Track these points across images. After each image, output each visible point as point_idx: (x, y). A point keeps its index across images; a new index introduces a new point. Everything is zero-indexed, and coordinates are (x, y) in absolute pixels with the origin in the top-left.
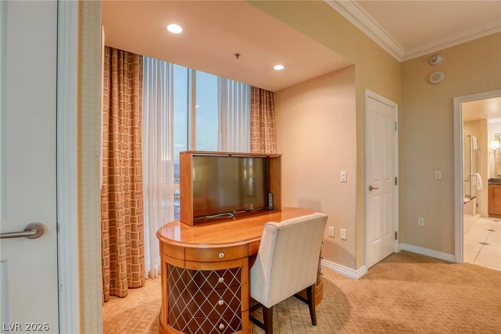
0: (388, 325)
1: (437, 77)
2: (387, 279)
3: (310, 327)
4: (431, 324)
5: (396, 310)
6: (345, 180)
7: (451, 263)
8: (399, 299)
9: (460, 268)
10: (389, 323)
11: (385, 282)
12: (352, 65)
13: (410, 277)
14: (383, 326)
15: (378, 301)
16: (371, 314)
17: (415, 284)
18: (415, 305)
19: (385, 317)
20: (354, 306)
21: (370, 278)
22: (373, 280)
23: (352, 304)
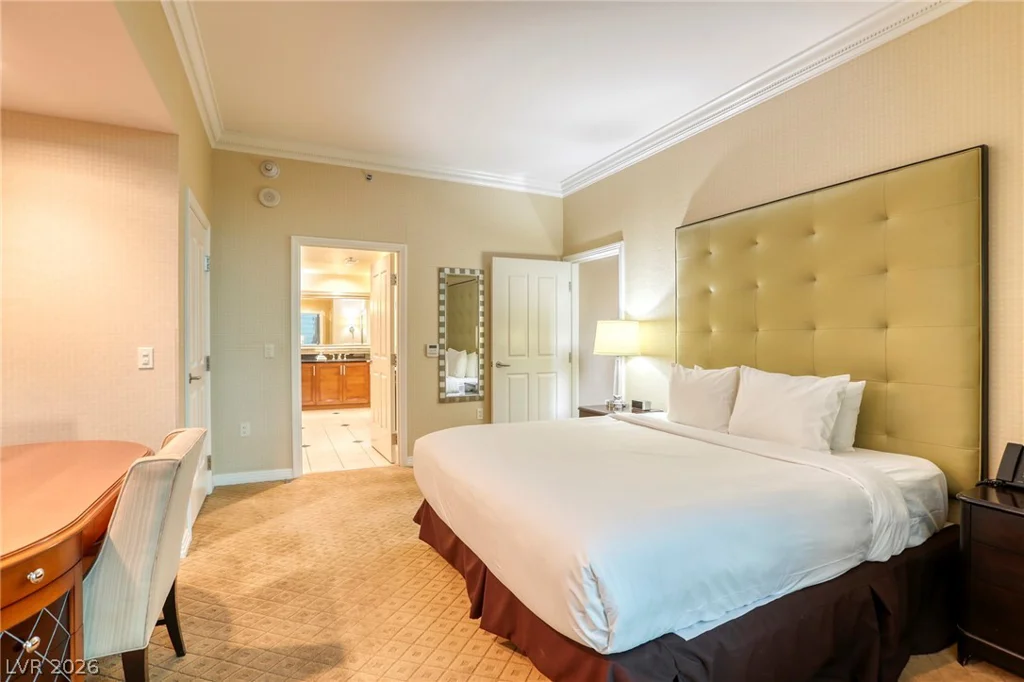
0: (285, 583)
1: (271, 197)
2: (232, 533)
3: (177, 662)
4: (325, 554)
5: (278, 561)
6: (150, 366)
7: (289, 481)
8: (269, 548)
9: (302, 482)
10: (284, 580)
11: (232, 539)
12: (172, 135)
13: (259, 518)
14: (279, 587)
15: (247, 565)
16: (252, 586)
17: (270, 523)
18: (292, 544)
19: (273, 577)
20: (221, 593)
21: (205, 545)
22: (213, 545)
23: (214, 592)
